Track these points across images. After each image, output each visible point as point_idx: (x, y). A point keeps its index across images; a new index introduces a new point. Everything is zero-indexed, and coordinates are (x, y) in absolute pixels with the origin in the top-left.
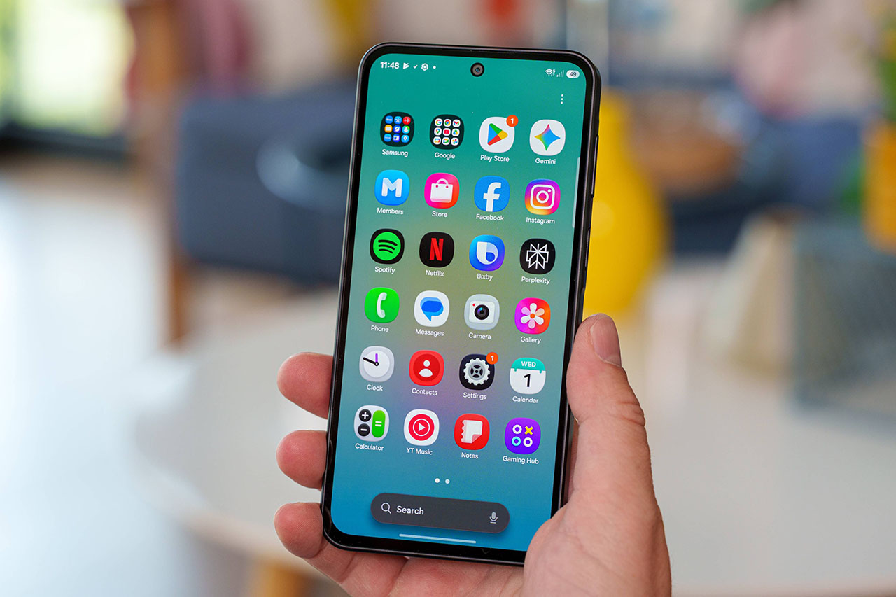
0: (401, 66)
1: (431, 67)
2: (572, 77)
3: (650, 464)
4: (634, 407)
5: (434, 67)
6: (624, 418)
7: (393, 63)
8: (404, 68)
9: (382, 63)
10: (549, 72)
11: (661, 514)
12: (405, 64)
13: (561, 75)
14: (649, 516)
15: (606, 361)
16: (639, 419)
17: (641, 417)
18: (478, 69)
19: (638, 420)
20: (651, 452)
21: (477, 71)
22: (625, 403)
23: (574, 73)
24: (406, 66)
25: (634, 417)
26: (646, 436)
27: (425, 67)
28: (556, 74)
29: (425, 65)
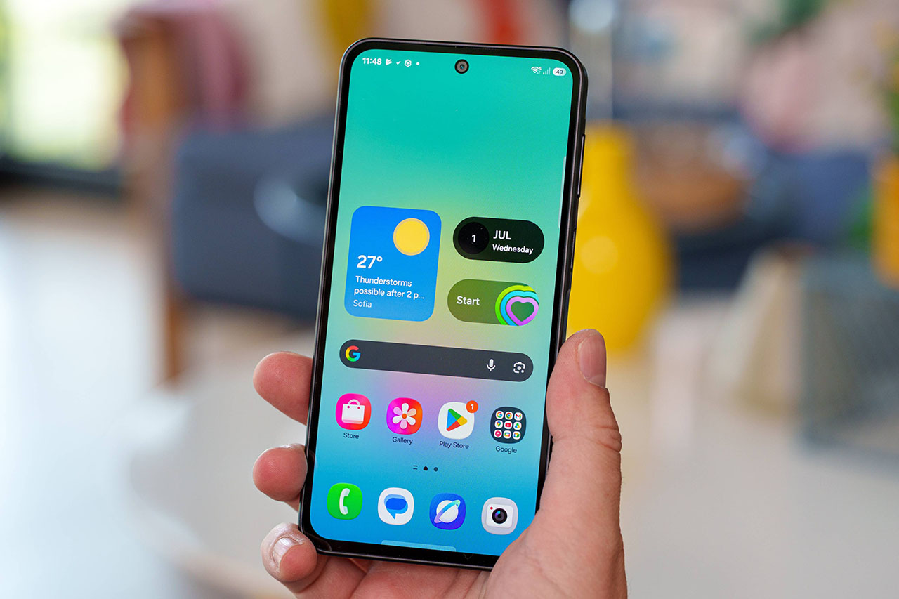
0: (384, 62)
1: (414, 64)
2: (557, 74)
3: (620, 492)
4: (612, 432)
5: (418, 64)
6: (601, 443)
7: (375, 59)
8: (387, 64)
9: (364, 59)
10: (535, 69)
11: (622, 543)
12: (387, 60)
13: (547, 72)
14: (611, 546)
15: (590, 381)
16: (616, 445)
17: (618, 443)
18: (464, 66)
19: (614, 445)
20: (623, 479)
21: (462, 68)
22: (604, 427)
23: (560, 71)
24: (388, 62)
25: (610, 442)
26: (620, 462)
27: (408, 63)
28: (542, 71)
29: (408, 60)
